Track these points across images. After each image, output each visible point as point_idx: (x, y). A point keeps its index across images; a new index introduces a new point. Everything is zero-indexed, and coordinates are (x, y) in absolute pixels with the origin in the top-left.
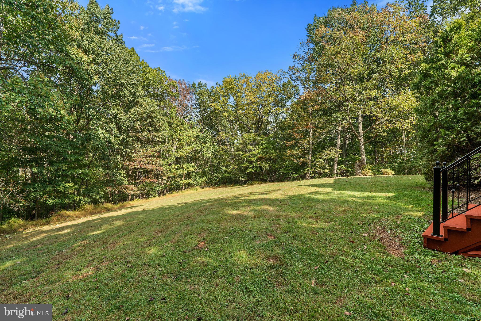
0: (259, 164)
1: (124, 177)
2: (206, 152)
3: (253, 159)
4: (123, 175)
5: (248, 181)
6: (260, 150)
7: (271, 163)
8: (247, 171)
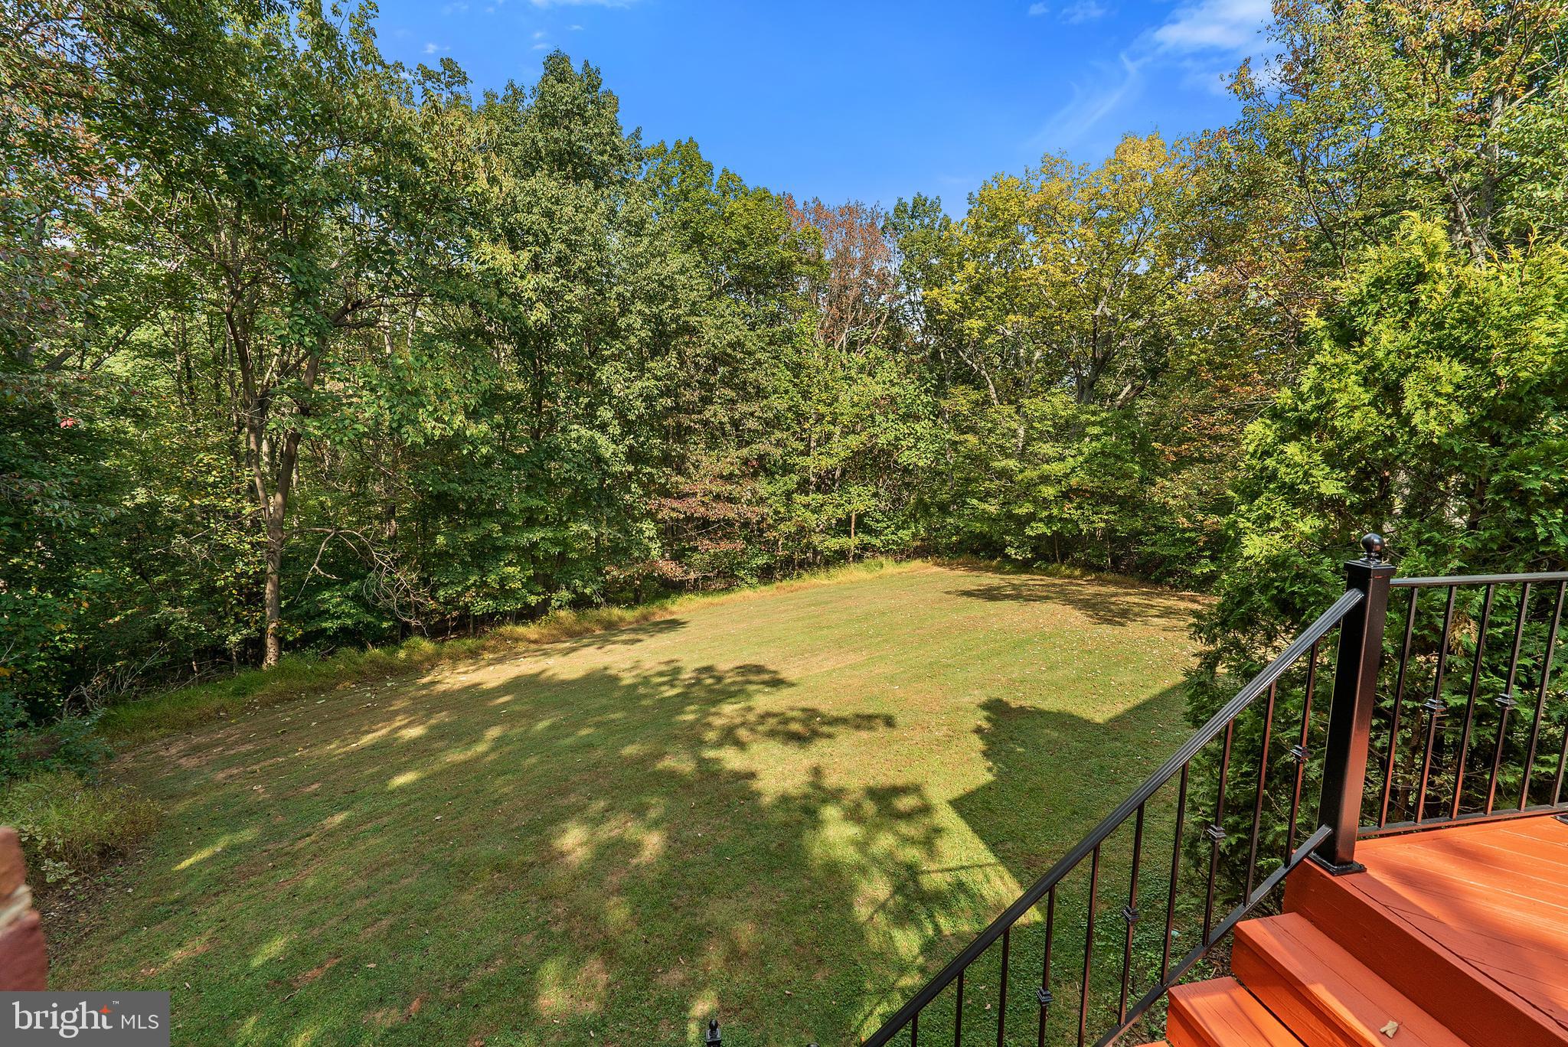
0: (1070, 510)
1: (651, 539)
2: (909, 449)
3: (1049, 492)
4: (647, 534)
5: (1034, 560)
6: (1081, 459)
7: (1114, 513)
8: (1028, 531)
